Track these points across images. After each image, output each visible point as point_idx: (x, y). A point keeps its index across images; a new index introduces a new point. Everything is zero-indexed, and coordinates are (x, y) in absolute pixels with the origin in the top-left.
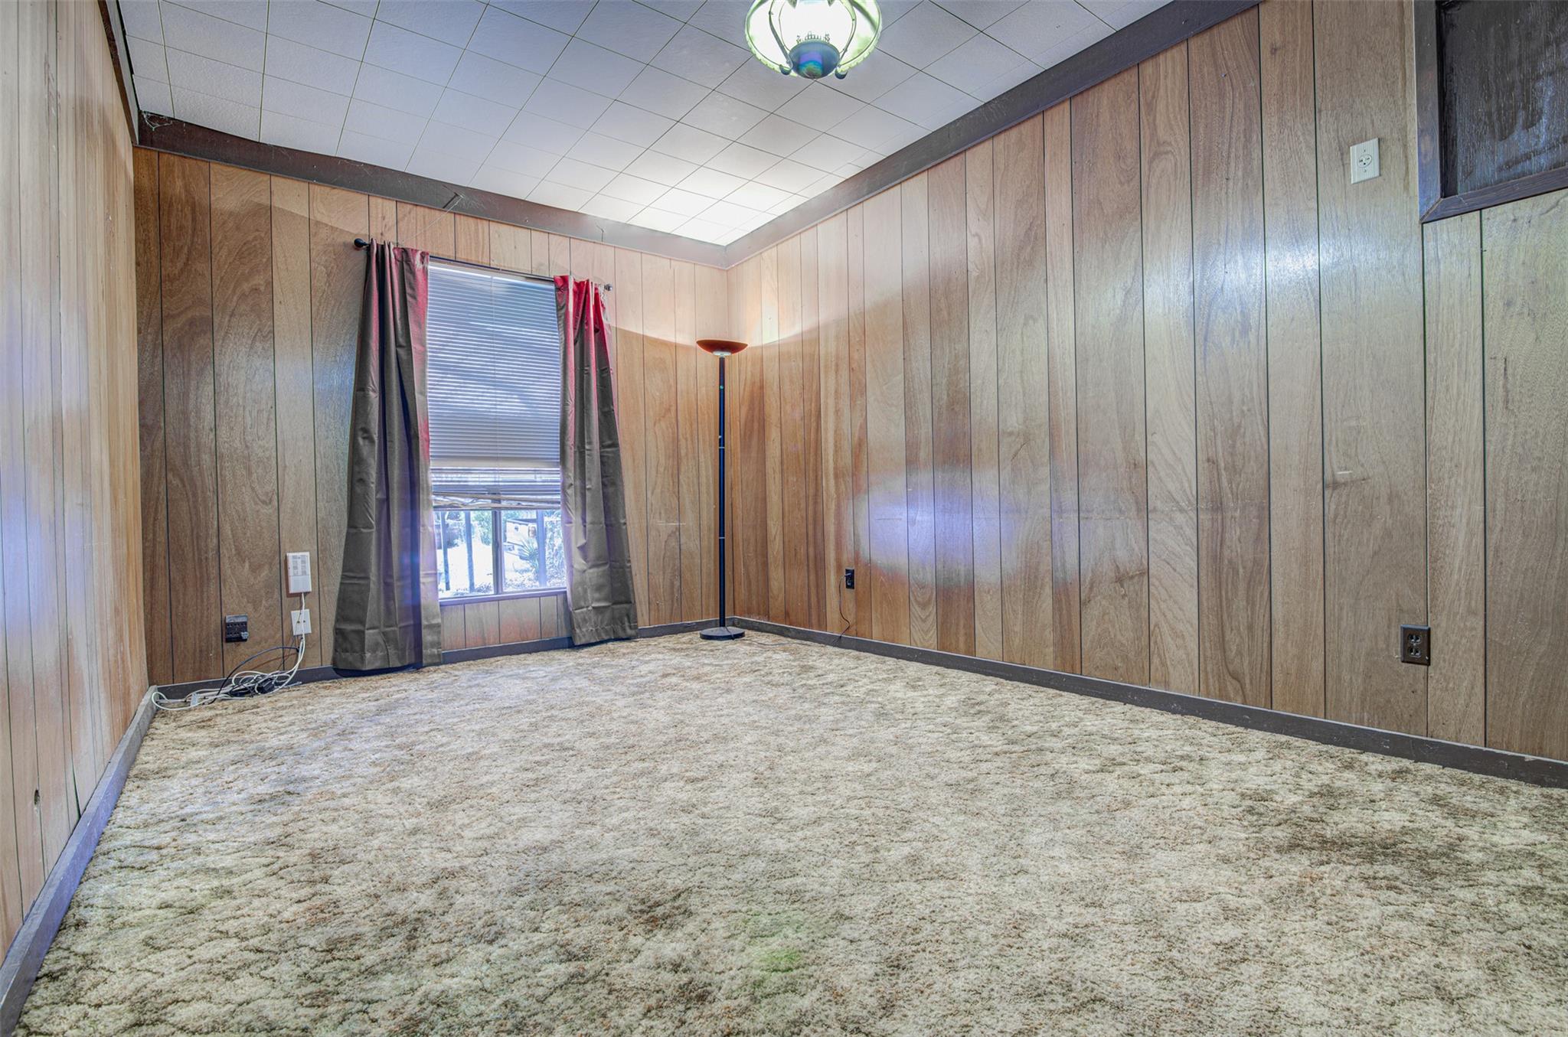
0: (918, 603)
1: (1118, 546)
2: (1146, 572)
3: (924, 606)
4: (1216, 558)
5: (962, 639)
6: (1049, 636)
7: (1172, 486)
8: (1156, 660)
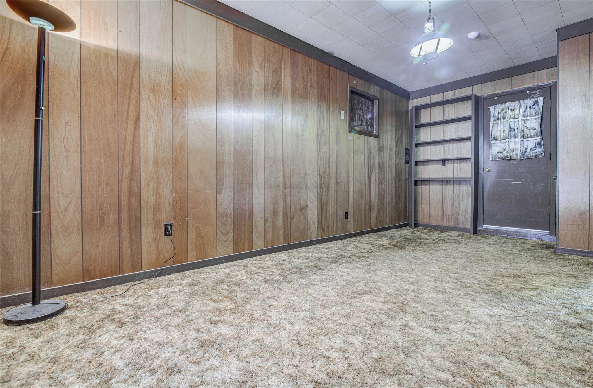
0: (222, 234)
1: (301, 199)
2: (307, 206)
3: (226, 234)
4: (321, 200)
5: (246, 244)
6: (281, 233)
7: (313, 181)
8: (309, 232)
